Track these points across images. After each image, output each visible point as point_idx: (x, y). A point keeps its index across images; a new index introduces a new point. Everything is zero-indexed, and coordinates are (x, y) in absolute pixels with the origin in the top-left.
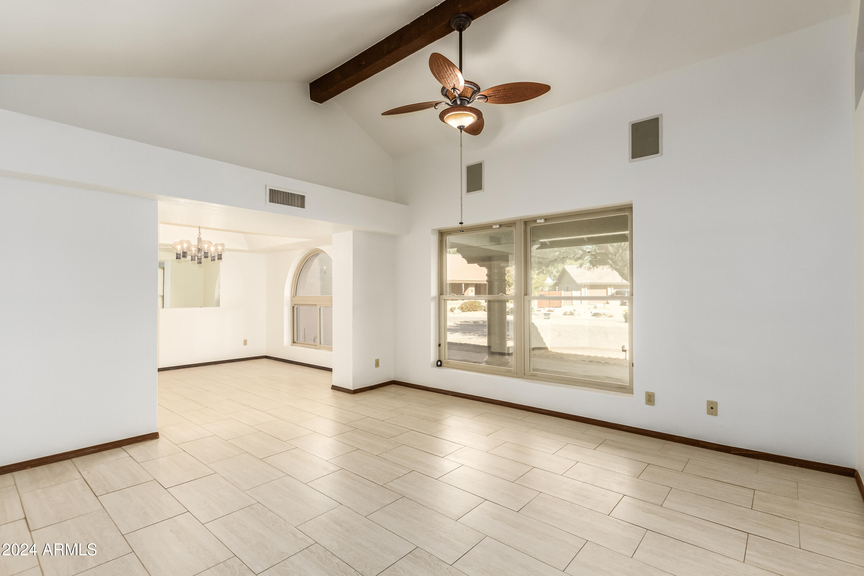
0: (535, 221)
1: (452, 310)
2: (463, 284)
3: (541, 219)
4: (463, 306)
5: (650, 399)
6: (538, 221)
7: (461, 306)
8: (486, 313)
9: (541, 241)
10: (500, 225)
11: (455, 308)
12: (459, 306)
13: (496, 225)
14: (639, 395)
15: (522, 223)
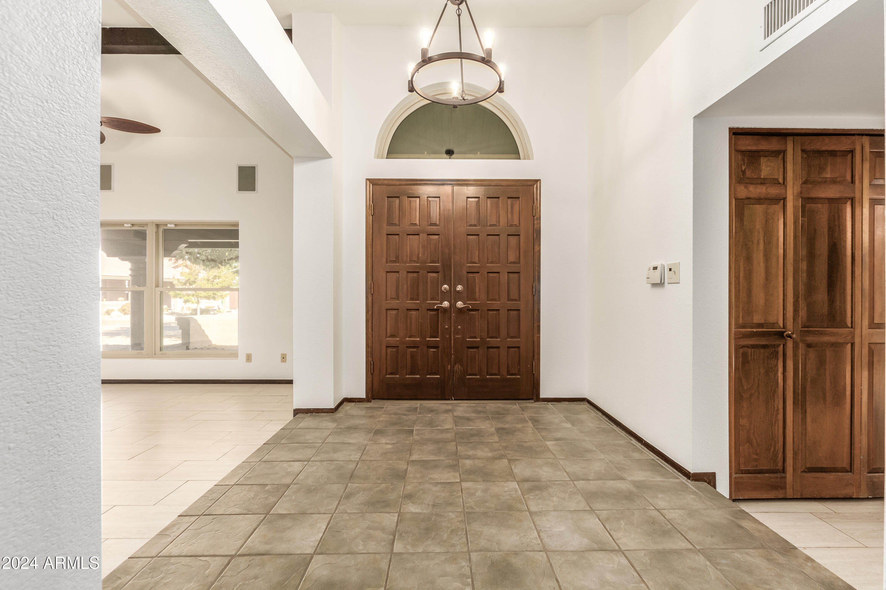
0: (166, 225)
1: (108, 313)
2: (127, 282)
3: (171, 224)
4: (125, 307)
5: (249, 358)
6: (169, 225)
7: (122, 308)
8: (128, 318)
9: (189, 241)
10: (133, 225)
11: (112, 310)
12: (120, 307)
13: (128, 224)
14: (242, 357)
15: (154, 225)
